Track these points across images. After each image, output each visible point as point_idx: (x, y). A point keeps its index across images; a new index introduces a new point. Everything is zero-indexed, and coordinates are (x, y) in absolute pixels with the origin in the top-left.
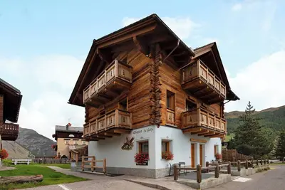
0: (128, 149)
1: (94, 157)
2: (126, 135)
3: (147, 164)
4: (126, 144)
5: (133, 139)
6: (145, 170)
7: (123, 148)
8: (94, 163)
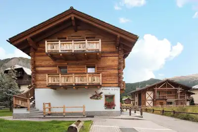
0: (97, 99)
1: (49, 104)
2: (95, 90)
3: (114, 108)
4: (94, 96)
5: (101, 93)
6: (112, 112)
7: (91, 98)
8: (50, 109)
